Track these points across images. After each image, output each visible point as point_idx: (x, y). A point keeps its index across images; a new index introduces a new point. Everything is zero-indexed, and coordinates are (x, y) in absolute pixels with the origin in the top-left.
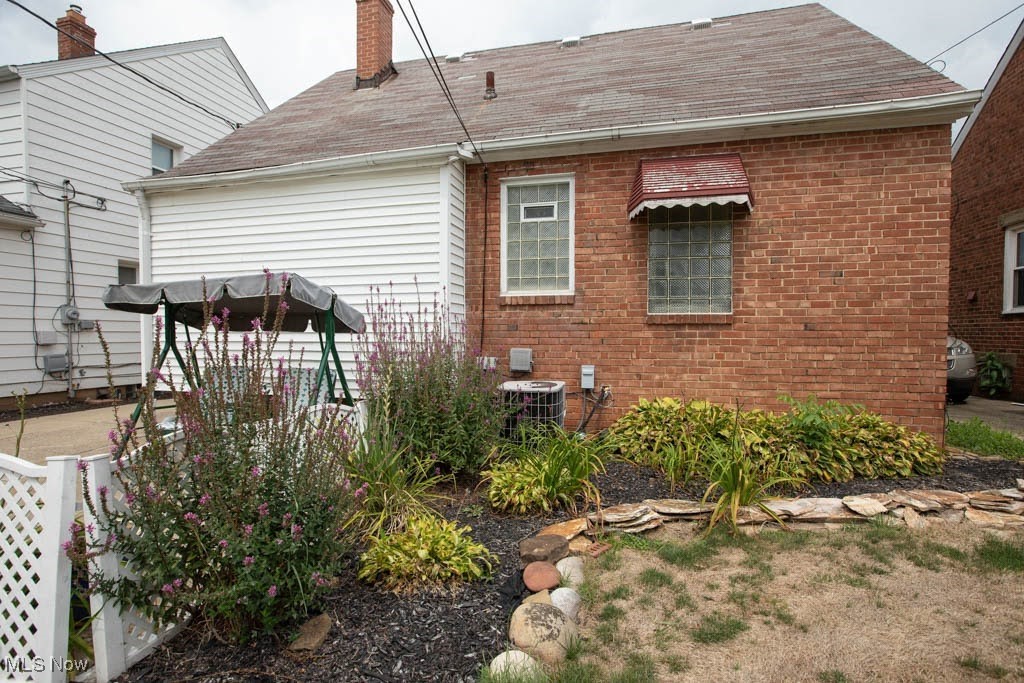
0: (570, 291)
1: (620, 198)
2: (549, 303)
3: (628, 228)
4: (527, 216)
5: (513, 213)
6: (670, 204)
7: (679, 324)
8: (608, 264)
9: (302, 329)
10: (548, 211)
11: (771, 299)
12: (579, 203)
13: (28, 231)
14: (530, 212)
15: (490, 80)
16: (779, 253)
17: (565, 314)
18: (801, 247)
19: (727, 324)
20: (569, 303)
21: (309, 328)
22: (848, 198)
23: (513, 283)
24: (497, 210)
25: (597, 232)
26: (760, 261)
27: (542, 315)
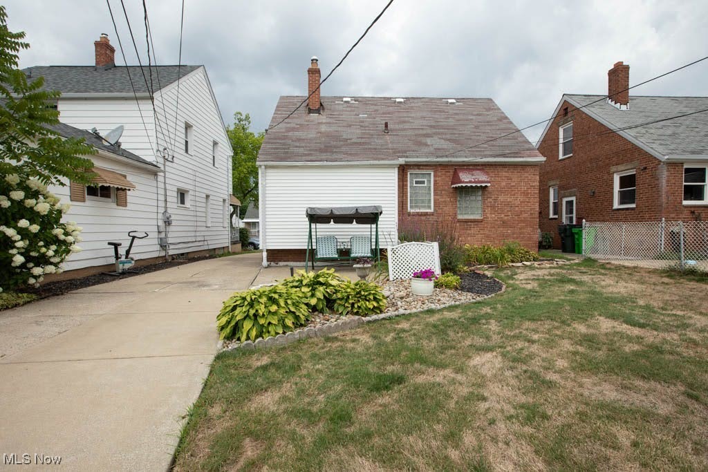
0: (432, 210)
1: (449, 180)
2: (426, 214)
3: (451, 191)
4: (416, 183)
5: (411, 183)
6: (469, 185)
7: (467, 221)
8: (445, 202)
9: (352, 222)
10: (423, 182)
11: (494, 214)
12: (435, 181)
13: (155, 174)
14: (417, 182)
15: (386, 125)
16: (495, 200)
17: (431, 218)
18: (501, 198)
19: (481, 221)
20: (432, 214)
21: (354, 222)
22: (514, 184)
23: (411, 207)
24: (407, 181)
25: (442, 190)
26: (490, 202)
27: (423, 218)
